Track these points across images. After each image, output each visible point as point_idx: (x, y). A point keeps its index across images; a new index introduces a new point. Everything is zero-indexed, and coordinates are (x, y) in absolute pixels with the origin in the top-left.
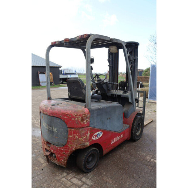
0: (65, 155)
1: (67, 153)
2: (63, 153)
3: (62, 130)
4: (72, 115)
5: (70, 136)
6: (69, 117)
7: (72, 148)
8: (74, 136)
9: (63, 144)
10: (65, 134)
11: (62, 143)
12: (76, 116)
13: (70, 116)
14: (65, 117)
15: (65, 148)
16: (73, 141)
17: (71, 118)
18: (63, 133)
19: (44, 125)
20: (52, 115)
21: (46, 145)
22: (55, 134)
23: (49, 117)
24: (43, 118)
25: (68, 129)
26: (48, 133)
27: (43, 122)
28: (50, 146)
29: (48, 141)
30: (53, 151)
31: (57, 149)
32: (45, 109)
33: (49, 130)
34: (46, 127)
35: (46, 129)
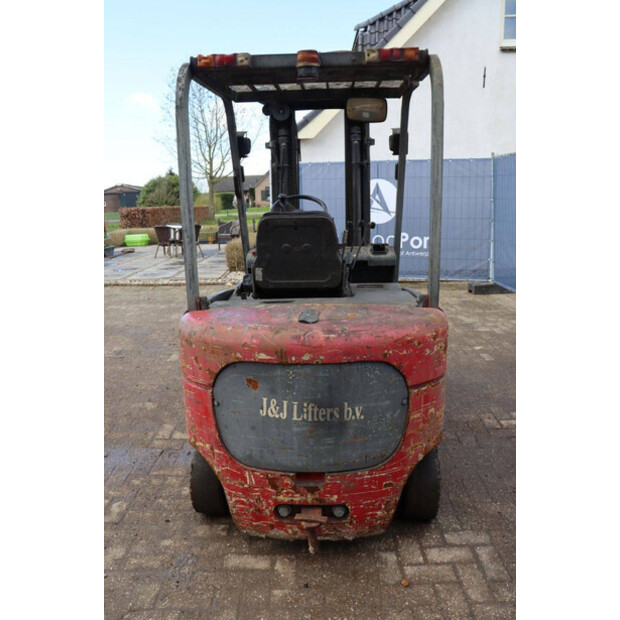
0: (392, 490)
1: (399, 481)
2: (386, 486)
3: (388, 402)
4: (424, 338)
5: (416, 416)
6: (415, 349)
7: (416, 456)
8: (426, 412)
9: (382, 456)
10: (396, 415)
11: (383, 453)
12: (435, 338)
13: (419, 343)
14: (405, 352)
15: (394, 466)
16: (422, 430)
17: (422, 350)
18: (388, 415)
19: (281, 410)
20: (345, 359)
21: (294, 488)
22: (351, 431)
23: (322, 373)
24: (255, 387)
25: (409, 393)
26: (312, 437)
27: (265, 400)
28: (320, 485)
29: (305, 471)
30: (336, 497)
31: (361, 482)
32: (296, 342)
33: (316, 425)
34: (295, 418)
35: (298, 426)
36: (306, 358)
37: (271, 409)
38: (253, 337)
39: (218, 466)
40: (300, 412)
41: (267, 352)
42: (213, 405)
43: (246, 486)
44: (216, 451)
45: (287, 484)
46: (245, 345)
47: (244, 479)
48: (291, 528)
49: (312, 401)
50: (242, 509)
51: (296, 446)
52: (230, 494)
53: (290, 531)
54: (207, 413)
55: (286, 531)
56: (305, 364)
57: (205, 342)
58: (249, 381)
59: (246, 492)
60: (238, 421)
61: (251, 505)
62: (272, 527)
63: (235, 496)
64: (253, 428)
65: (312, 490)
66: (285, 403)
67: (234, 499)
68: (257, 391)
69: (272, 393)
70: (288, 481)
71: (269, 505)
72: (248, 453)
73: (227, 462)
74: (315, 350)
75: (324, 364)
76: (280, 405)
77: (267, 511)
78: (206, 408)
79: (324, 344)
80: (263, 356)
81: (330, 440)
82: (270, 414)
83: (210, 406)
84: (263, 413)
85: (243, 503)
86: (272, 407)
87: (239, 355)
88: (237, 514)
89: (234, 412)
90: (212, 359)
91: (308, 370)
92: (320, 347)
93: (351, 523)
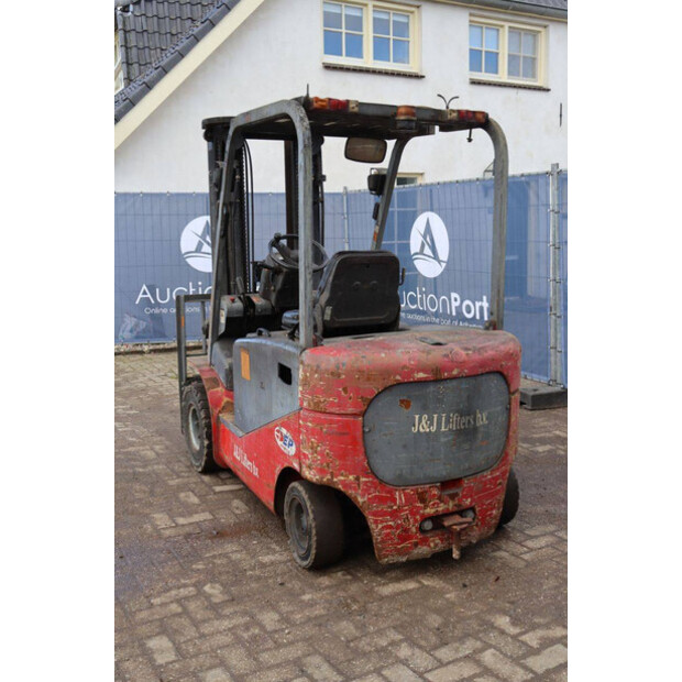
1: (504, 482)
3: (500, 408)
9: (497, 457)
10: (503, 419)
11: (497, 454)
13: (515, 356)
14: (510, 363)
18: (500, 419)
19: (432, 424)
20: (480, 371)
21: (440, 498)
22: (480, 436)
23: (464, 385)
24: (408, 406)
25: (510, 399)
26: (454, 445)
27: (417, 417)
28: (459, 491)
29: (447, 479)
30: (469, 500)
31: (485, 483)
32: (446, 359)
33: (459, 432)
34: (443, 429)
35: (446, 436)
36: (455, 372)
37: (422, 425)
38: (410, 359)
39: (363, 496)
40: (447, 422)
41: (424, 371)
42: (364, 432)
43: (395, 508)
44: (363, 479)
45: (434, 495)
46: (405, 367)
47: (394, 500)
48: (433, 541)
49: (457, 411)
50: (388, 535)
51: (442, 456)
52: (376, 522)
53: (432, 545)
54: (354, 442)
55: (429, 546)
56: (455, 378)
57: (360, 371)
58: (402, 401)
59: (394, 514)
60: (389, 443)
61: (398, 527)
62: (416, 545)
63: (382, 522)
64: (405, 446)
65: (453, 497)
66: (435, 416)
67: (380, 526)
68: (410, 410)
69: (424, 409)
70: (436, 492)
71: (416, 521)
72: (398, 472)
73: (376, 488)
74: (461, 364)
75: (467, 377)
76: (430, 419)
77: (414, 530)
78: (354, 438)
79: (466, 359)
80: (421, 375)
81: (466, 446)
82: (421, 430)
83: (359, 434)
84: (414, 430)
85: (390, 527)
86: (424, 421)
87: (398, 378)
88: (383, 541)
89: (385, 435)
90: (367, 386)
91: (454, 383)
92: (464, 362)
93: (477, 525)
